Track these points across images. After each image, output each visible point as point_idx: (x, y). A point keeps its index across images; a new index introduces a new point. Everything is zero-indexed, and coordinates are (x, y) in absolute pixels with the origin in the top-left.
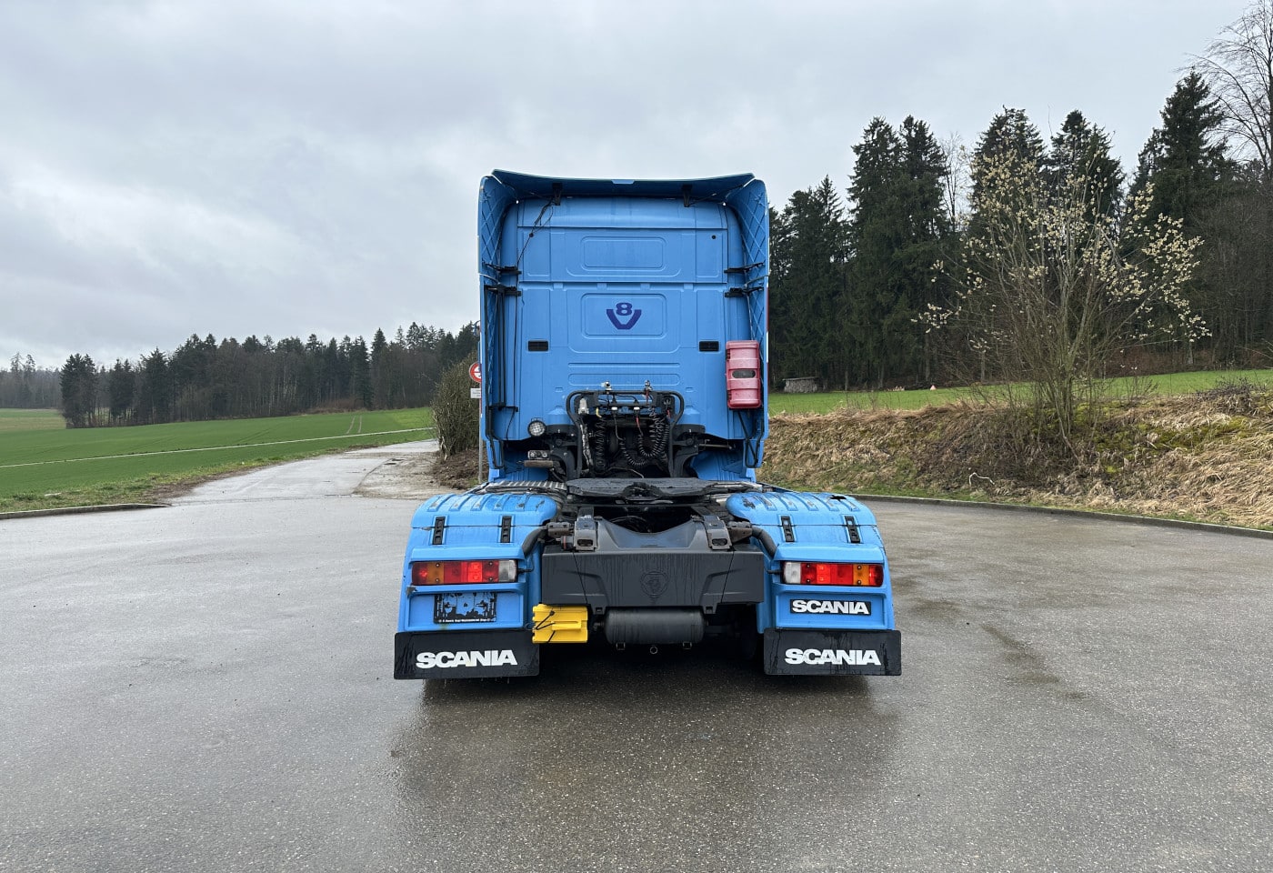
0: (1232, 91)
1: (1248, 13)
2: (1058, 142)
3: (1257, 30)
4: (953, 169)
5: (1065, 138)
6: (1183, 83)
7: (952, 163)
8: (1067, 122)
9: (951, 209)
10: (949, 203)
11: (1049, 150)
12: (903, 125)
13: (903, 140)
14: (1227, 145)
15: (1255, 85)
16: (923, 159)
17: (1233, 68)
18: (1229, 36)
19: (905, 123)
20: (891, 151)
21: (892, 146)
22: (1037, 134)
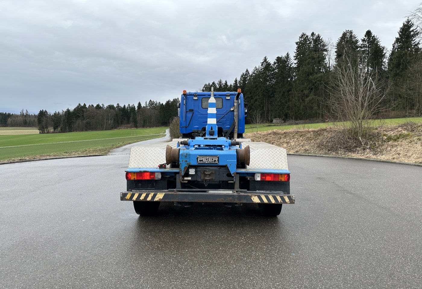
2: (363, 40)
4: (329, 50)
5: (366, 39)
6: (405, 23)
8: (366, 34)
10: (328, 61)
13: (311, 40)
14: (420, 43)
16: (319, 46)
20: (308, 44)
22: (356, 38)
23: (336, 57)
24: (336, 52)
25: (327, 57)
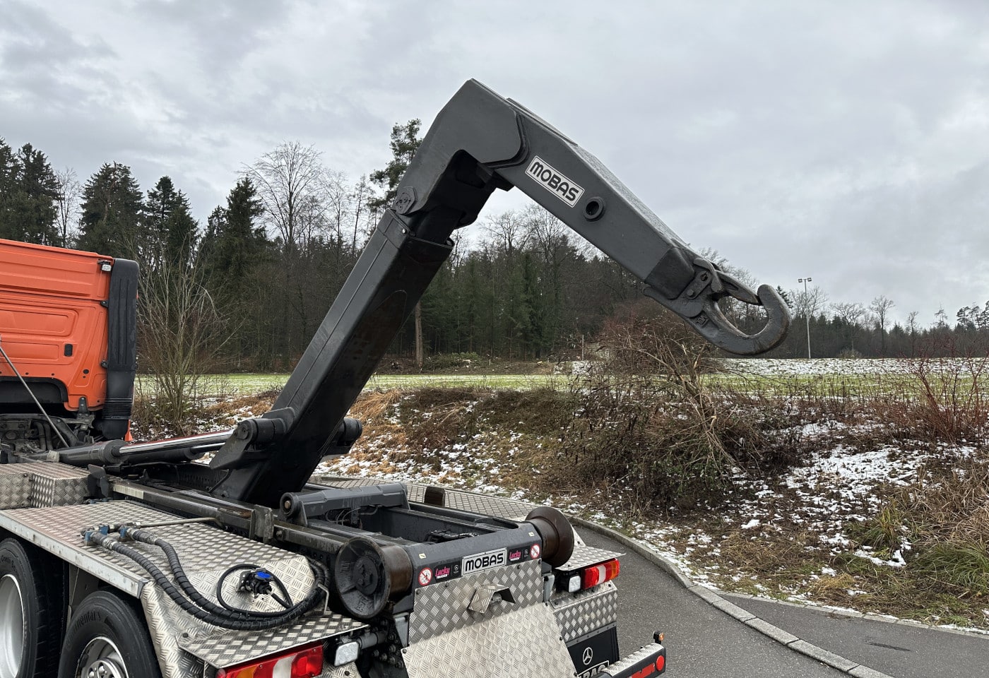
0: (269, 195)
1: (279, 149)
2: (153, 195)
3: (283, 162)
4: (67, 197)
5: (158, 194)
6: (241, 183)
7: (66, 191)
8: (160, 183)
9: (62, 226)
10: (61, 223)
11: (146, 200)
12: (22, 150)
13: (20, 162)
14: (266, 229)
15: (281, 195)
16: (40, 181)
17: (270, 180)
18: (267, 160)
19: (24, 148)
20: (9, 168)
21: (10, 165)
22: (137, 186)
23: (82, 217)
24: (83, 206)
25: (60, 214)
